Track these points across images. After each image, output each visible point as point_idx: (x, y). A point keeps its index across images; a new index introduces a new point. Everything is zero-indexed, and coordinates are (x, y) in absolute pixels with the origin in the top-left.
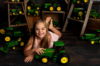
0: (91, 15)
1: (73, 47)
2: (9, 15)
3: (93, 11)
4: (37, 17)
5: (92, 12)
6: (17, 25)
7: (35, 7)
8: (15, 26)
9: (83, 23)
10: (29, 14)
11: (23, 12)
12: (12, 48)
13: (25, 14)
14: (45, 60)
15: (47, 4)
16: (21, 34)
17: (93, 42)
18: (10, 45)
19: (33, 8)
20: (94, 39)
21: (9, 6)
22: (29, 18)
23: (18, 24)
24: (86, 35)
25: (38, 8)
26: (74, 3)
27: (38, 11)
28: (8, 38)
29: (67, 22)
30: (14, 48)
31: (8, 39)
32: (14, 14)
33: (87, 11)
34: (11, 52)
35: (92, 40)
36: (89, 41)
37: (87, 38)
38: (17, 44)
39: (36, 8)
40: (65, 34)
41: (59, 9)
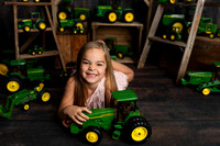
0: (202, 29)
1: (162, 104)
2: (17, 31)
3: (205, 22)
4: (81, 37)
5: (203, 23)
6: (34, 55)
7: (77, 13)
8: (30, 56)
9: (184, 48)
10: (62, 30)
11: (48, 25)
12: (22, 106)
13: (53, 29)
14: (92, 137)
15: (104, 8)
16: (44, 74)
17: (206, 92)
18: (17, 100)
19: (72, 16)
20: (210, 84)
21: (15, 12)
22: (61, 40)
23: (37, 53)
25: (83, 17)
26: (162, 4)
27: (82, 22)
28: (14, 84)
29: (147, 47)
30: (27, 107)
31: (13, 86)
32: (27, 29)
33: (192, 21)
34: (20, 117)
35: (204, 85)
36: (197, 89)
37: (192, 82)
38: (34, 97)
39: (79, 17)
40: (142, 74)
41: (129, 17)
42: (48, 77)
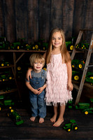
9: (78, 90)
10: (19, 77)
20: (88, 109)
24: (80, 104)
42: (13, 104)
